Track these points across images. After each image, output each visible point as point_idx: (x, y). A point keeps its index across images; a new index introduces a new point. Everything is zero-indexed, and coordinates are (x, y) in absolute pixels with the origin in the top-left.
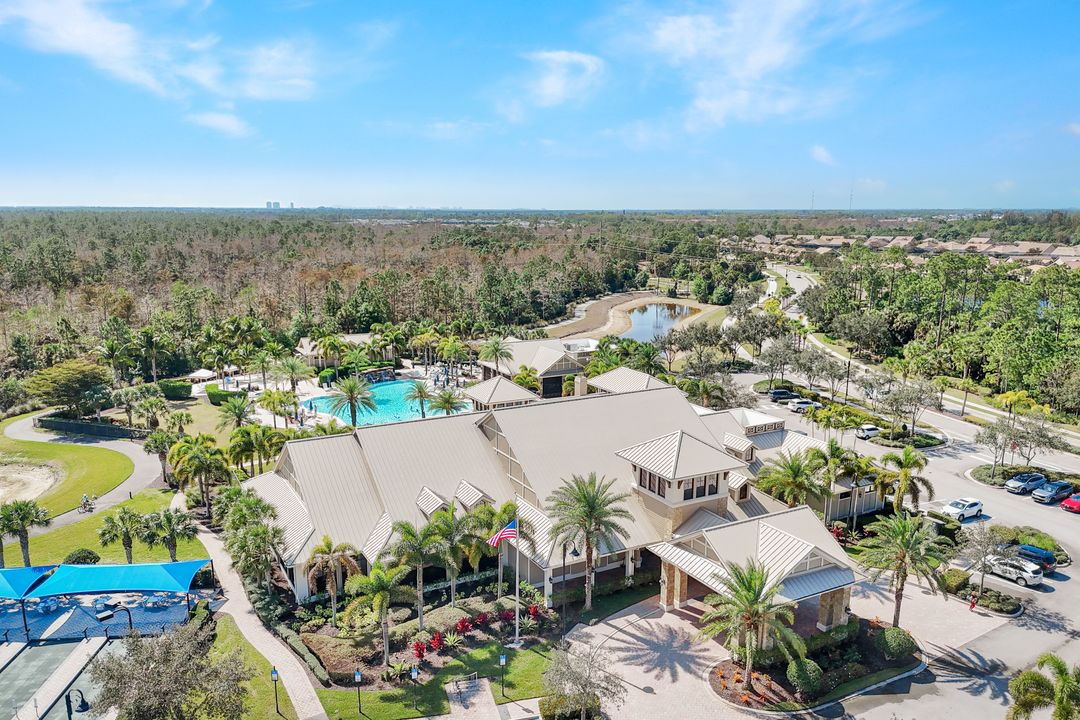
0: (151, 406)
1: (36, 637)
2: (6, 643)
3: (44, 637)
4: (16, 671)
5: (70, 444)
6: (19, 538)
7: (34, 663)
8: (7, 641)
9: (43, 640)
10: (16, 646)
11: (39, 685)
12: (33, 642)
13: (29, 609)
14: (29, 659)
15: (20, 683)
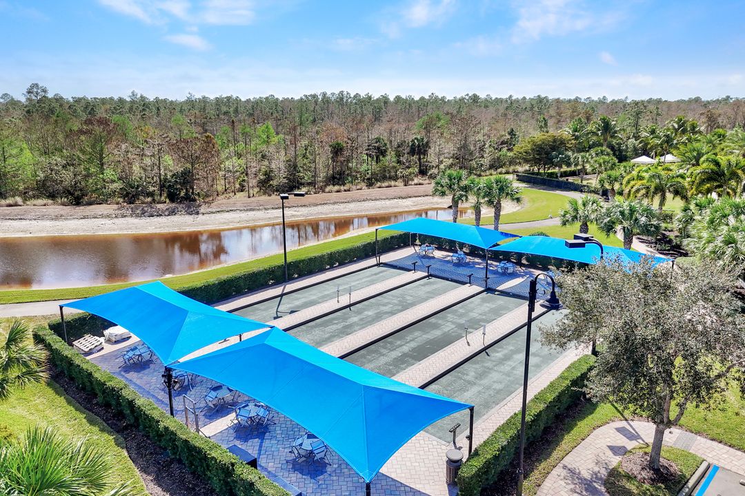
0: (604, 162)
1: (493, 287)
2: (469, 285)
3: (499, 288)
4: (472, 305)
5: (535, 190)
6: (494, 210)
7: (488, 305)
8: (470, 283)
9: (498, 291)
10: (476, 289)
11: (489, 322)
12: (489, 290)
13: (491, 268)
14: (484, 300)
15: (474, 315)
